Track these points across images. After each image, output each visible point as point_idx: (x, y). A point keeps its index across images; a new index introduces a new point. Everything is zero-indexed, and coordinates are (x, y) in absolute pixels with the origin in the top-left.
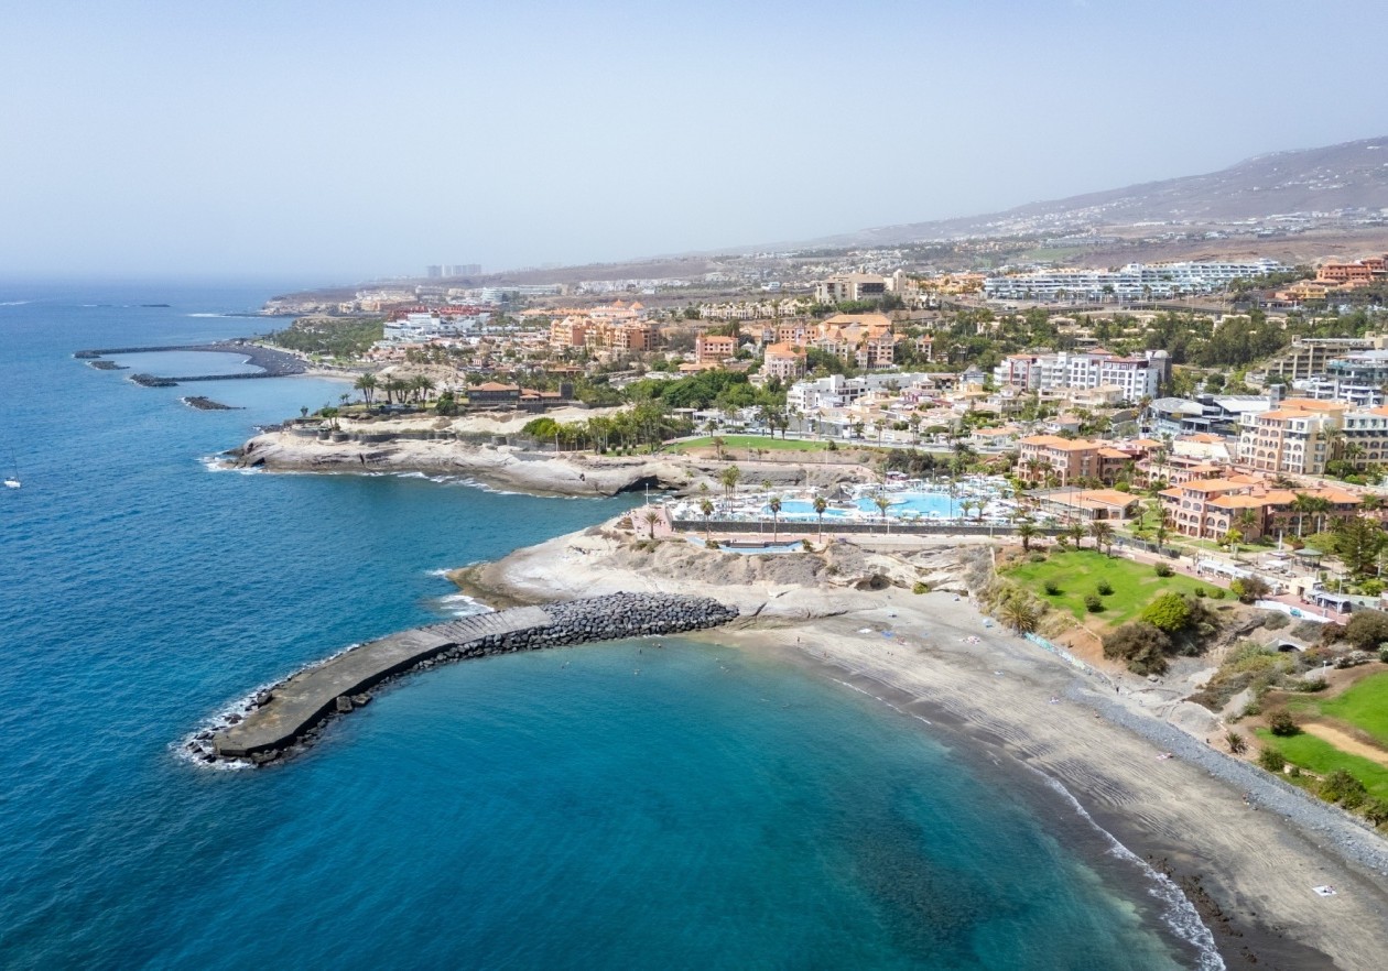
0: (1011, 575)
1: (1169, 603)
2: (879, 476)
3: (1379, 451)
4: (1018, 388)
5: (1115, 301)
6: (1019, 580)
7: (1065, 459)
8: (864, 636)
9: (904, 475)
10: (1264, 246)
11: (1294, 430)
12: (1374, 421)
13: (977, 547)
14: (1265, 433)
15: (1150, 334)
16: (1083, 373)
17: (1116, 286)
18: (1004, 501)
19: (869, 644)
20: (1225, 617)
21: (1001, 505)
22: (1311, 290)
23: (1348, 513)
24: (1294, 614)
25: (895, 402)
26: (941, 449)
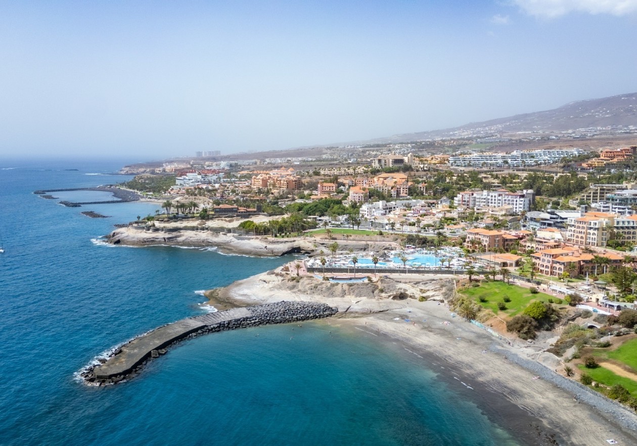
0: (464, 293)
1: (537, 306)
2: (402, 247)
3: (631, 236)
4: (465, 207)
5: (509, 167)
6: (467, 295)
7: (488, 239)
8: (396, 322)
9: (414, 247)
10: (576, 142)
11: (592, 226)
12: (629, 222)
13: (448, 280)
14: (579, 227)
15: (525, 182)
16: (495, 200)
17: (509, 161)
18: (460, 259)
19: (398, 325)
20: (562, 312)
21: (459, 260)
22: (598, 162)
23: (618, 264)
24: (594, 311)
25: (409, 213)
26: (430, 234)
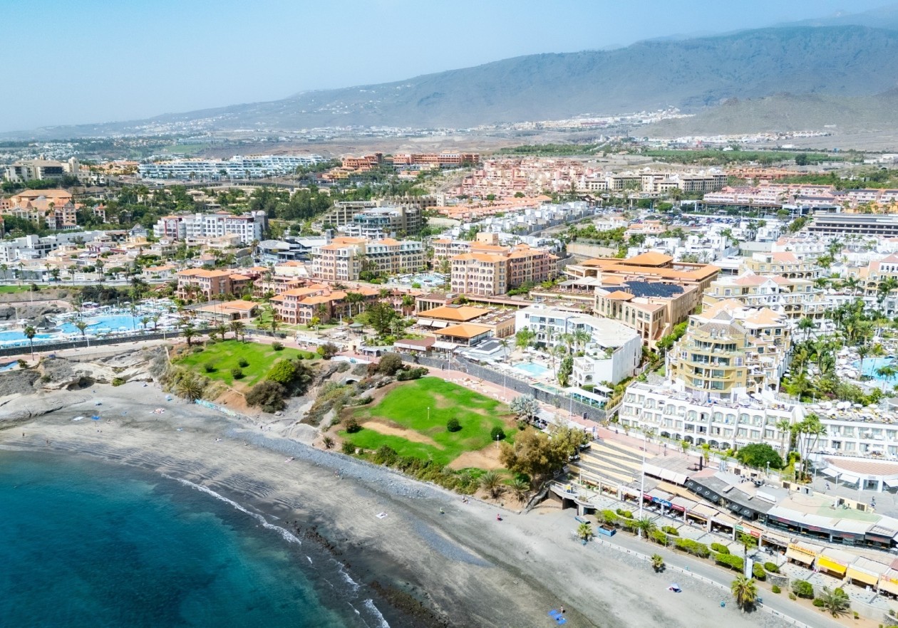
0: (182, 363)
1: (283, 366)
2: (76, 306)
3: (385, 264)
4: (172, 238)
5: (228, 180)
6: (187, 366)
7: (209, 284)
8: (78, 423)
9: (96, 304)
10: (312, 146)
11: (341, 256)
12: (381, 248)
13: (156, 348)
14: (326, 258)
15: (253, 201)
16: (214, 227)
17: (228, 170)
18: (171, 315)
19: (81, 427)
20: (315, 369)
21: (169, 317)
22: (341, 173)
23: (373, 301)
24: (352, 362)
25: (83, 252)
26: (122, 283)
